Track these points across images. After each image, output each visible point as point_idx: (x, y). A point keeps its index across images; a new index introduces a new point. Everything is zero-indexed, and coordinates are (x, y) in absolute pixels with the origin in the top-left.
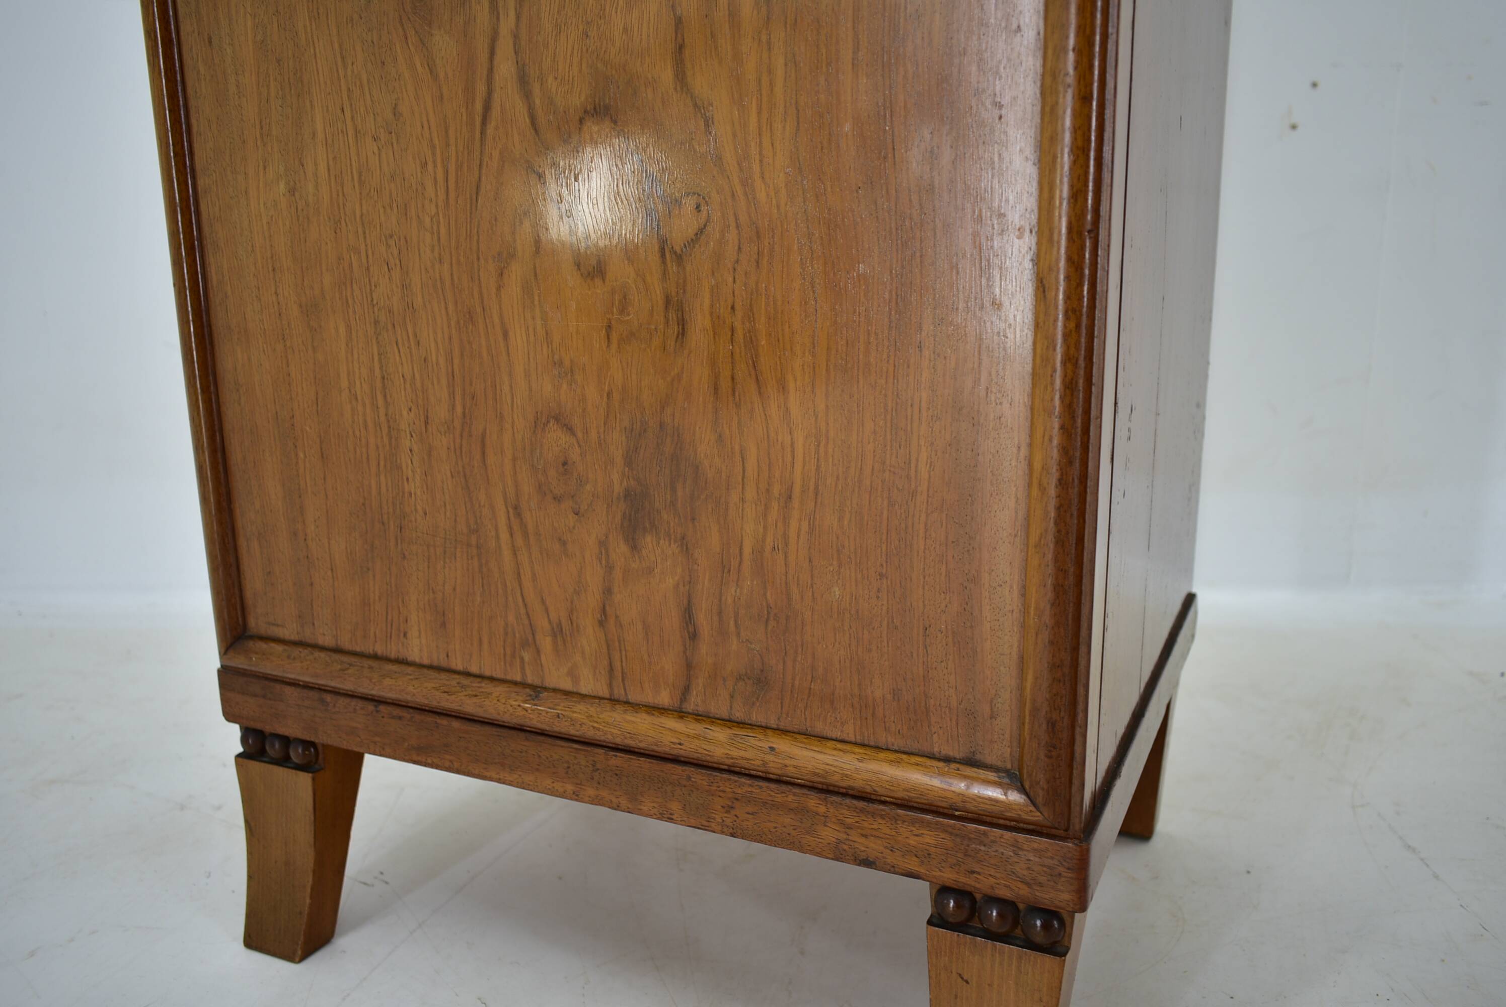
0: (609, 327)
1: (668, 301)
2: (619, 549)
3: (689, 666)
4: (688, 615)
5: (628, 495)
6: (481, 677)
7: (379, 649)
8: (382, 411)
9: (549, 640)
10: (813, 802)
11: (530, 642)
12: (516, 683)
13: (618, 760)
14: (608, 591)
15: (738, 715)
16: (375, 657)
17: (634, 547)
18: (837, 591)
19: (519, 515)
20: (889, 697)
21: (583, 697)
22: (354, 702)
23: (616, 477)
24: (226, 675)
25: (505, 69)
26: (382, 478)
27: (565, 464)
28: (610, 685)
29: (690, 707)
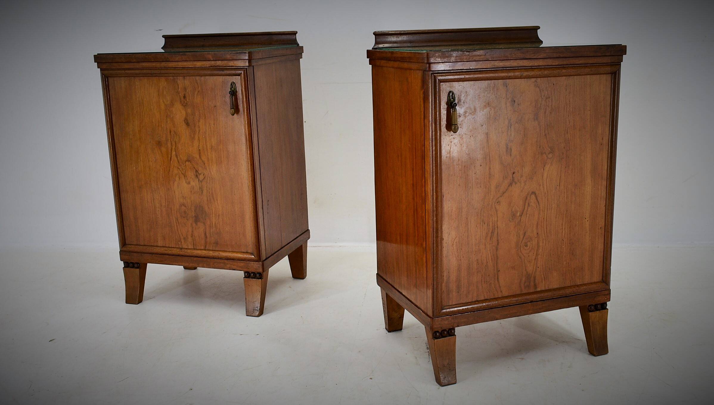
0: (191, 191)
1: (200, 188)
2: (194, 225)
3: (206, 242)
4: (205, 234)
5: (195, 216)
6: (172, 247)
7: (153, 244)
8: (153, 204)
9: (183, 240)
10: (226, 261)
11: (180, 241)
12: (178, 248)
13: (195, 259)
14: (193, 231)
15: (214, 249)
16: (152, 246)
17: (196, 224)
18: (227, 229)
19: (177, 220)
20: (235, 244)
21: (189, 249)
22: (148, 254)
23: (193, 214)
24: (121, 252)
25: (174, 153)
26: (153, 215)
27: (185, 212)
28: (194, 247)
29: (206, 249)
